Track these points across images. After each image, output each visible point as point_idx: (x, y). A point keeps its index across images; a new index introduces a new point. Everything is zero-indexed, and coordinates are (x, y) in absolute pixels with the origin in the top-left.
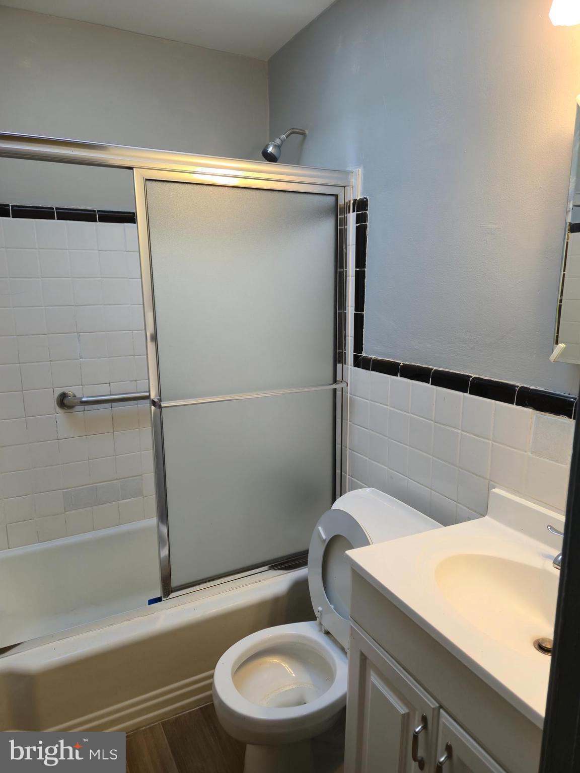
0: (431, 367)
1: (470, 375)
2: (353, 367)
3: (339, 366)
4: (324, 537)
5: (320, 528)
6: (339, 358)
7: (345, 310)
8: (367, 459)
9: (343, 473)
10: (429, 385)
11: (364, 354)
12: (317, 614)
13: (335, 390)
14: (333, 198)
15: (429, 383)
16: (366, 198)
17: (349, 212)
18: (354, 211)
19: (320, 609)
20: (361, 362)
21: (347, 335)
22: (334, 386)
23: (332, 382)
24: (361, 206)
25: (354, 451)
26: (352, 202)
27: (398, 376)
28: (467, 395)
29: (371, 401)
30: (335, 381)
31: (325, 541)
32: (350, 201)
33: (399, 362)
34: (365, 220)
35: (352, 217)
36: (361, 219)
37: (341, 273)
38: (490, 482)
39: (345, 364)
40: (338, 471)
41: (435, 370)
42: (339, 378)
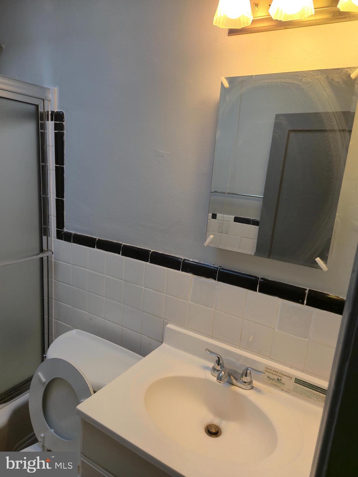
0: (121, 243)
1: (149, 250)
2: (56, 239)
3: (44, 238)
4: (44, 380)
5: (40, 374)
6: (44, 231)
7: (48, 195)
8: (70, 306)
9: (50, 318)
10: (120, 256)
11: (65, 230)
12: (39, 439)
13: (42, 259)
14: (33, 108)
15: (120, 254)
16: (62, 112)
17: (48, 120)
18: (52, 120)
19: (42, 435)
20: (62, 235)
21: (49, 214)
22: (41, 255)
23: (38, 252)
24: (58, 117)
25: (58, 301)
26: (50, 113)
27: (95, 248)
28: (148, 263)
29: (73, 265)
30: (42, 250)
31: (45, 383)
32: (48, 112)
33: (95, 237)
34: (63, 129)
35: (50, 125)
36: (59, 127)
37: (43, 166)
38: (165, 320)
39: (49, 236)
40: (46, 317)
41: (124, 245)
42: (45, 248)
